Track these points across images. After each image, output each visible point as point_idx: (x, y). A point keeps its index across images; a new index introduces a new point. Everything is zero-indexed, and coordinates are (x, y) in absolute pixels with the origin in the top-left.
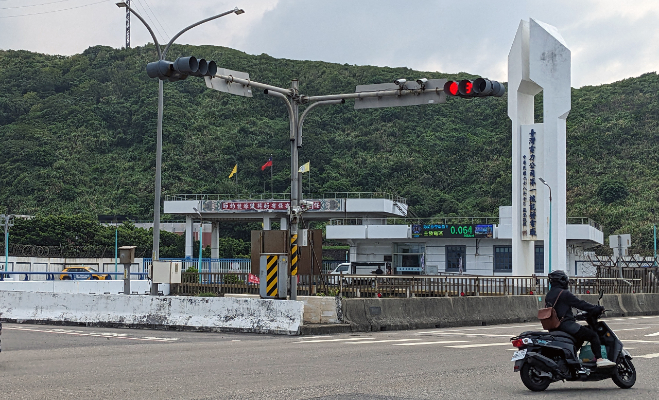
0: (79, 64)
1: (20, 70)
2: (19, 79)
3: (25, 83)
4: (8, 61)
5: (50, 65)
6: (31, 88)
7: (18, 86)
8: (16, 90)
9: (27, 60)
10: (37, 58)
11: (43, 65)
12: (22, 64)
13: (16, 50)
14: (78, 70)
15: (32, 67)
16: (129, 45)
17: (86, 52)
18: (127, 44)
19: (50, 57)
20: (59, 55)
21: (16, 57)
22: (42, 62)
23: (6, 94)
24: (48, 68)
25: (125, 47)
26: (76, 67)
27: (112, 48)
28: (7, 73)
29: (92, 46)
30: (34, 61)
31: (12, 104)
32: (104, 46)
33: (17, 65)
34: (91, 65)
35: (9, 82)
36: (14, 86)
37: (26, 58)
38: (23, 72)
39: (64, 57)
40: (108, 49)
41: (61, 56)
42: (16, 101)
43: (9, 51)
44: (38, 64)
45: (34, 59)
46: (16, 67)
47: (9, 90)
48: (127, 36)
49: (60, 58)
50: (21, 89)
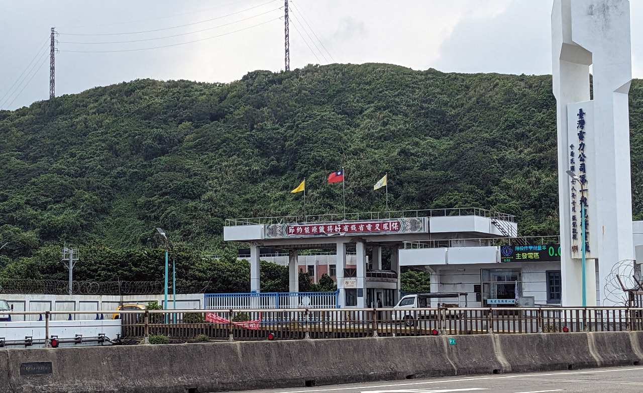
0: (236, 90)
1: (178, 100)
2: (176, 110)
3: (182, 113)
4: (166, 92)
5: (207, 93)
6: (187, 118)
7: (175, 116)
8: (172, 121)
9: (186, 89)
10: (196, 87)
11: (200, 94)
12: (180, 93)
13: (176, 80)
14: (234, 97)
15: (189, 96)
16: (289, 68)
17: (245, 78)
18: (286, 67)
19: (208, 85)
20: (218, 83)
21: (175, 87)
22: (201, 91)
23: (162, 126)
24: (205, 96)
25: (284, 70)
26: (233, 94)
27: (271, 72)
28: (164, 104)
29: (250, 72)
30: (193, 90)
31: (167, 135)
32: (263, 71)
33: (176, 95)
34: (248, 91)
35: (165, 113)
36: (170, 116)
37: (184, 88)
38: (181, 101)
39: (224, 84)
40: (267, 73)
41: (220, 84)
42: (171, 132)
43: (169, 82)
44: (196, 93)
45: (192, 88)
46: (174, 97)
47: (165, 121)
48: (286, 59)
49: (219, 86)
50: (178, 119)
